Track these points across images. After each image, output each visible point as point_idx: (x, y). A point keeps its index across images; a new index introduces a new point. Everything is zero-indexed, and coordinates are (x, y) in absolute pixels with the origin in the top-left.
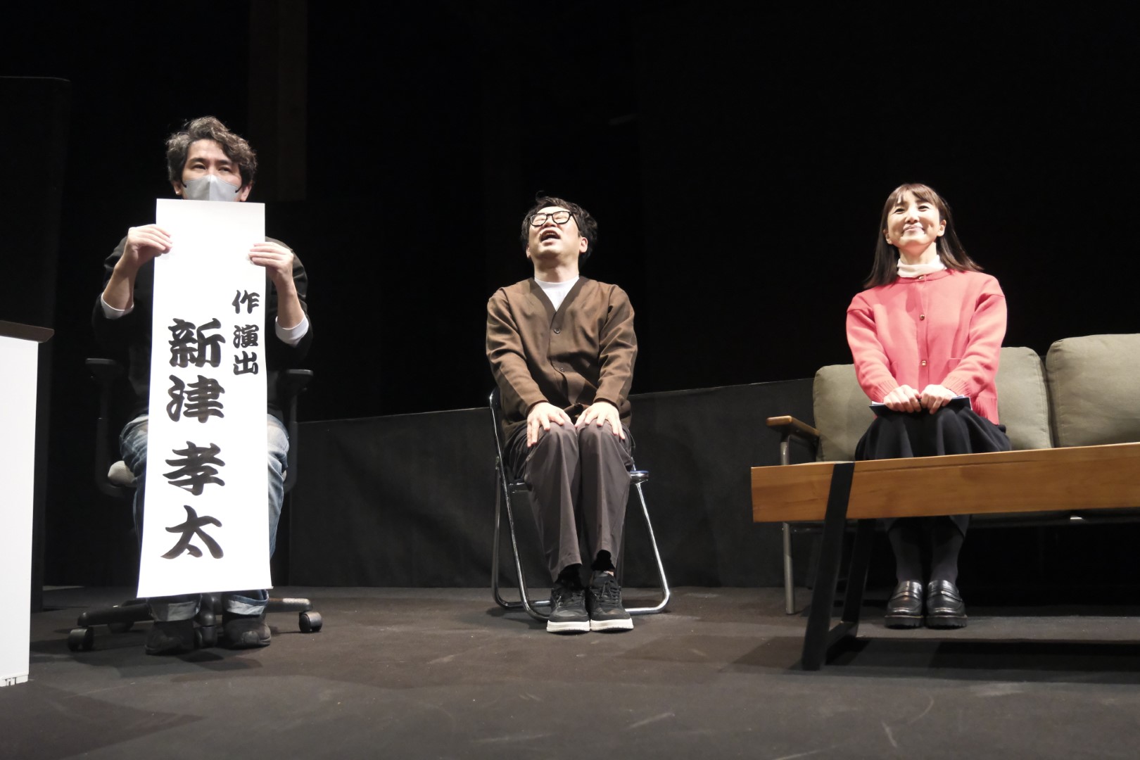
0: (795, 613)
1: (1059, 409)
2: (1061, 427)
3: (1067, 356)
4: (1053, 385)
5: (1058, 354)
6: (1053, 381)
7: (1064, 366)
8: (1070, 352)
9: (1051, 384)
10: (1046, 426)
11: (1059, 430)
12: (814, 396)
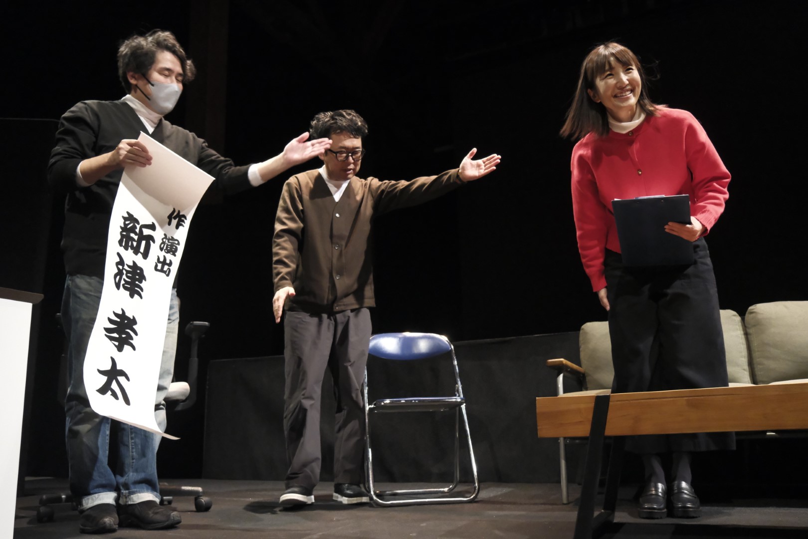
0: (568, 503)
1: (756, 355)
2: (758, 368)
3: (760, 317)
4: (751, 338)
5: (754, 315)
6: (750, 334)
7: (758, 324)
8: (762, 314)
9: (749, 336)
10: (746, 367)
11: (756, 370)
12: (580, 344)
